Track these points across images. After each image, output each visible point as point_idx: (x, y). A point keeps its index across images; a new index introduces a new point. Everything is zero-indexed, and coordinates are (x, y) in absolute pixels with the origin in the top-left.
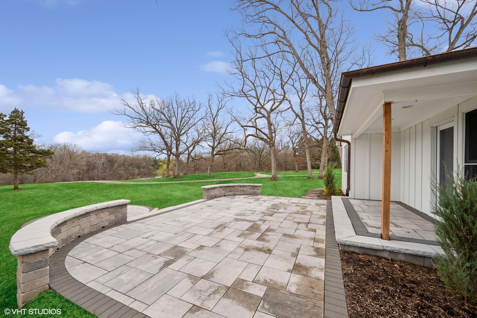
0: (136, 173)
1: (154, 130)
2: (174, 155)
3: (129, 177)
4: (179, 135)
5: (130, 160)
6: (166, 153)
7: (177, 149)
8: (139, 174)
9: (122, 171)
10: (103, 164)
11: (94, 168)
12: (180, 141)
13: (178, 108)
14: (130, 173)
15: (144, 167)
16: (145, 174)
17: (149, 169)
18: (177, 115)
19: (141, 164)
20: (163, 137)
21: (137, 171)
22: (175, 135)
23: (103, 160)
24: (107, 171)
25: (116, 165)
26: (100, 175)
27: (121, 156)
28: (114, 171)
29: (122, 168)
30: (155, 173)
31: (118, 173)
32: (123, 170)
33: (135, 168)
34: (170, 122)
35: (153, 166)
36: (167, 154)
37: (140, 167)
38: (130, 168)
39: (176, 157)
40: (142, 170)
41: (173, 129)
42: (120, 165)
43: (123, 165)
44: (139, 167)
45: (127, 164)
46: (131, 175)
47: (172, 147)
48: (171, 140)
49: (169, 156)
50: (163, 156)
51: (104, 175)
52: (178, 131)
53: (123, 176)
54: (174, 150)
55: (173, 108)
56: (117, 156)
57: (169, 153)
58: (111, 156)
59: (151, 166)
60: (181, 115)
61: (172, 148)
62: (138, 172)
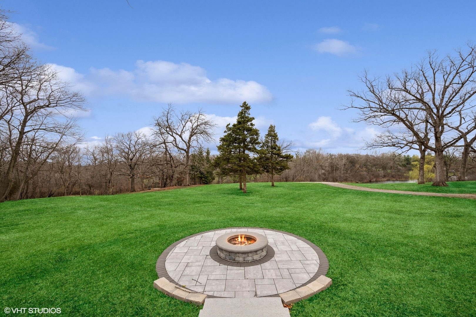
0: (381, 175)
1: (394, 118)
2: (432, 149)
3: (372, 179)
4: (441, 117)
5: (374, 160)
6: (418, 147)
7: (438, 139)
8: (385, 176)
9: (364, 173)
10: (345, 165)
11: (337, 169)
12: (443, 127)
13: (434, 74)
14: (373, 175)
15: (391, 167)
16: (393, 177)
17: (399, 170)
18: (435, 85)
19: (387, 164)
20: (410, 127)
21: (381, 172)
22: (432, 117)
23: (344, 161)
24: (349, 172)
25: (358, 166)
26: (342, 176)
27: (363, 156)
28: (356, 172)
29: (364, 169)
30: (407, 175)
31: (360, 175)
32: (365, 171)
33: (380, 168)
34: (421, 100)
35: (404, 166)
36: (420, 149)
37: (386, 168)
38: (374, 169)
39: (436, 152)
40: (389, 171)
41: (429, 110)
42: (362, 165)
43: (365, 165)
44: (384, 168)
45: (370, 164)
46: (375, 177)
47: (429, 137)
48: (426, 127)
49: (423, 152)
50: (415, 153)
51: (346, 176)
52: (438, 111)
53: (366, 178)
54: (432, 142)
55: (425, 77)
56: (358, 156)
57: (423, 147)
58: (353, 156)
59: (400, 166)
60: (444, 84)
61: (429, 140)
62: (383, 174)
